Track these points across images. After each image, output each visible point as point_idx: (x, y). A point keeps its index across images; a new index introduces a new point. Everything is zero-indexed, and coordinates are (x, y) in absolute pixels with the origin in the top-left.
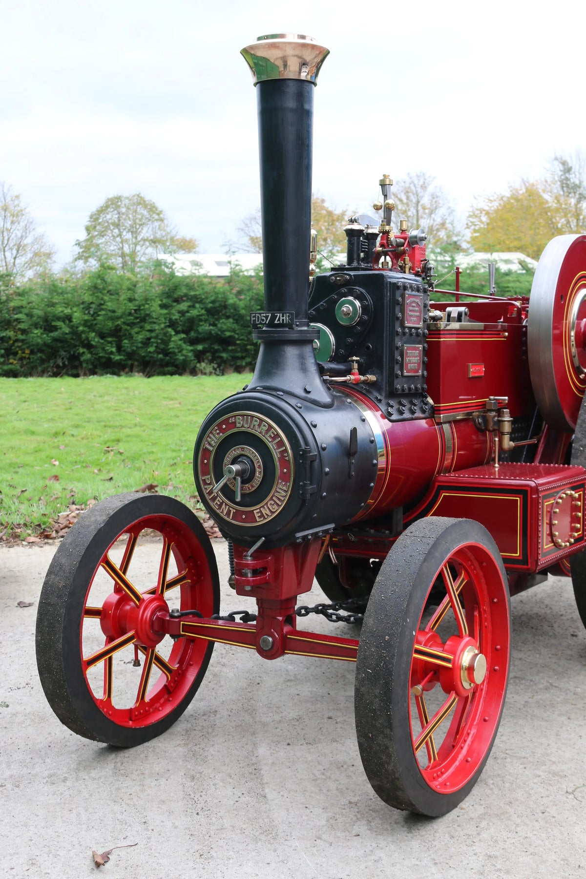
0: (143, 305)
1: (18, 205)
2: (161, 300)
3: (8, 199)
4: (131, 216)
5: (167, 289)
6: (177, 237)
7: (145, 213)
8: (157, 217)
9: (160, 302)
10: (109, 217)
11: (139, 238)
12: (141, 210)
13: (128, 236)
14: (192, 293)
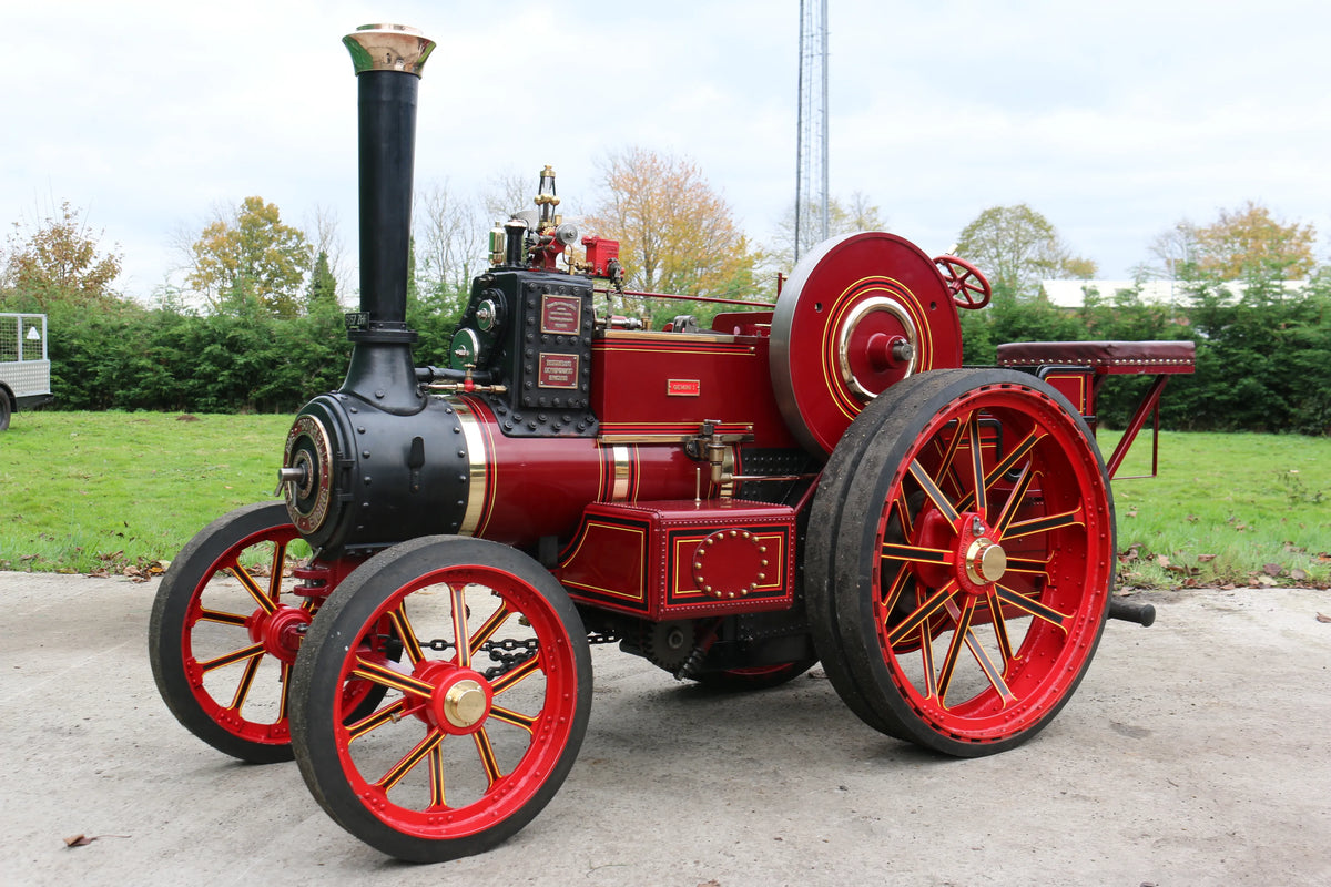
0: (970, 340)
1: (875, 220)
2: (993, 335)
3: (864, 212)
4: (1012, 233)
5: (1002, 321)
7: (1031, 228)
8: (1045, 234)
9: (989, 336)
10: (984, 233)
11: (1023, 259)
12: (1024, 225)
13: (1007, 256)
14: (1033, 326)
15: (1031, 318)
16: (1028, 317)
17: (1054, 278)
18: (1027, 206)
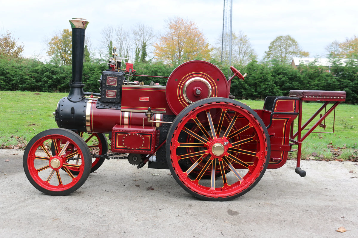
0: (266, 75)
1: (246, 39)
2: (272, 74)
3: (242, 37)
4: (285, 43)
5: (275, 70)
6: (302, 51)
7: (291, 42)
8: (294, 44)
9: (271, 74)
10: (277, 43)
12: (289, 41)
14: (284, 72)
15: (284, 69)
16: (283, 69)
17: (297, 57)
18: (290, 36)
